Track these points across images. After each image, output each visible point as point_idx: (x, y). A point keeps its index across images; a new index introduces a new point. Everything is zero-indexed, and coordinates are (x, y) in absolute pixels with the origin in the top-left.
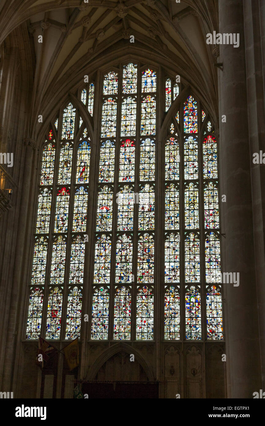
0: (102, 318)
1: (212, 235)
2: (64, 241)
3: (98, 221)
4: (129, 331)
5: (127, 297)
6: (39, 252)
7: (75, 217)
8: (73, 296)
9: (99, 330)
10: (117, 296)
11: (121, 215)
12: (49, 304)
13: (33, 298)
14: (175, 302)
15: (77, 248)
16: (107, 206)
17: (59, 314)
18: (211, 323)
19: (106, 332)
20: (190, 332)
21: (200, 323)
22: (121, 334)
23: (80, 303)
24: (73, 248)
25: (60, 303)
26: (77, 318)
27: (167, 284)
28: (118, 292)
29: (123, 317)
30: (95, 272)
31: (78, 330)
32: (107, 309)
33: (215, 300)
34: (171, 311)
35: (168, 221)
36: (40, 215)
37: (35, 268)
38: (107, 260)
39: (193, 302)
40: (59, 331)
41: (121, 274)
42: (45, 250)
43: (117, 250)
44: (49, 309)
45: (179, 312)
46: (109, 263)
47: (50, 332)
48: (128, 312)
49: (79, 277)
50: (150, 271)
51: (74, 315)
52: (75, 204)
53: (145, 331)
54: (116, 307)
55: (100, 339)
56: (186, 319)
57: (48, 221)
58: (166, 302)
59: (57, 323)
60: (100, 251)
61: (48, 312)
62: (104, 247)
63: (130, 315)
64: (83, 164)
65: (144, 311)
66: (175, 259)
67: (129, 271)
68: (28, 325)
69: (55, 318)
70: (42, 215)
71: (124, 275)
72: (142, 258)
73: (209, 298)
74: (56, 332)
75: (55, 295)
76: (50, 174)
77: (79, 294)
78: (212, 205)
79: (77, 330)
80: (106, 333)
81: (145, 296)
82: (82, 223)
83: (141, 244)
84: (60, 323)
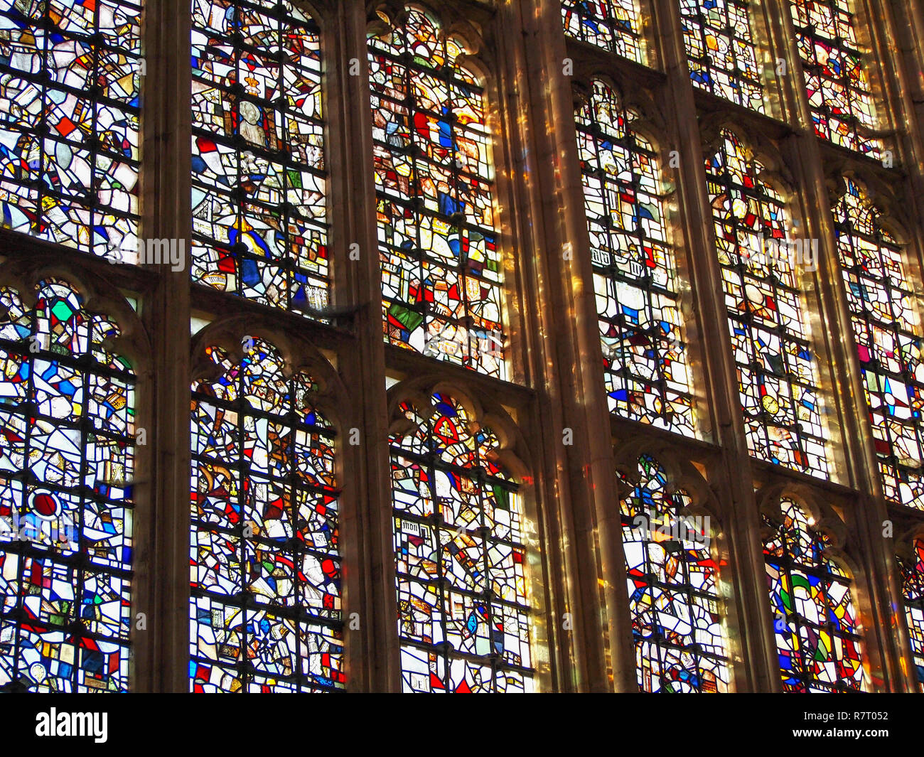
0: (62, 569)
5: (301, 437)
10: (207, 408)
14: (682, 589)
28: (216, 374)
29: (276, 609)
32: (117, 494)
38: (104, 83)
41: (234, 233)
43: (197, 40)
46: (124, 107)
48: (312, 567)
50: (471, 289)
54: (201, 500)
63: (337, 603)
65: (456, 598)
67: (307, 235)
71: (257, 252)
81: (454, 473)
83: (388, 71)
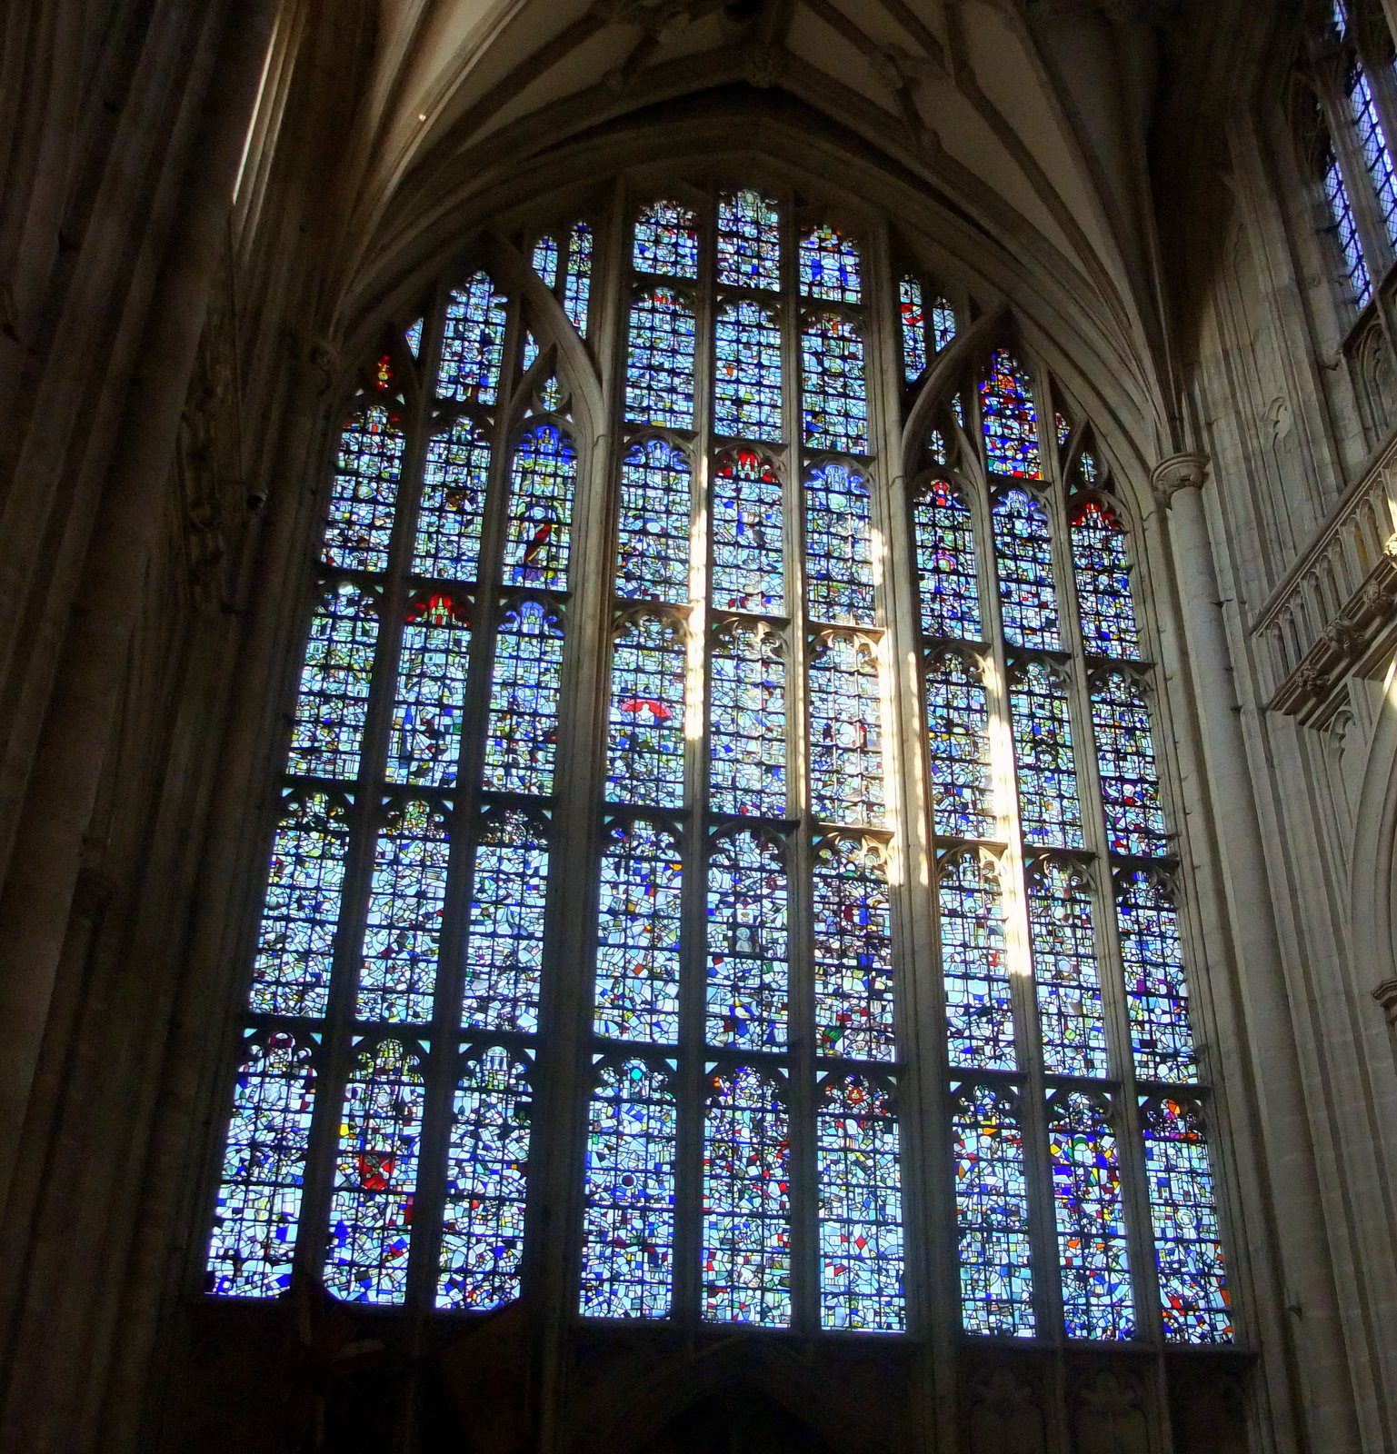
0: (637, 1213)
1: (1143, 886)
2: (438, 826)
3: (613, 760)
4: (781, 1283)
5: (770, 1117)
6: (299, 860)
7: (495, 726)
8: (481, 1090)
9: (625, 1269)
10: (715, 1112)
11: (728, 749)
12: (345, 1120)
13: (255, 1080)
14: (1001, 1160)
15: (506, 866)
16: (660, 699)
17: (406, 1176)
18: (1176, 1266)
19: (661, 1282)
20: (1082, 1300)
21: (1124, 1262)
22: (742, 1296)
23: (521, 1127)
24: (485, 865)
25: (408, 1121)
26: (501, 1200)
27: (958, 1073)
28: (720, 1092)
29: (752, 1215)
30: (601, 984)
31: (507, 1265)
32: (666, 1168)
33: (1184, 1164)
34: (985, 1198)
35: (946, 802)
36: (310, 693)
37: (271, 936)
38: (660, 938)
39: (1083, 1165)
40: (401, 1261)
41: (732, 1008)
42: (333, 857)
43: (713, 898)
44: (344, 1144)
45: (1024, 1204)
46: (671, 950)
47: (352, 1264)
48: (774, 1189)
49: (515, 1001)
50: (876, 1007)
51: (485, 1185)
52: (499, 673)
53: (866, 1290)
54: (712, 1163)
55: (626, 1314)
56: (1061, 1240)
57: (356, 728)
58: (961, 1157)
59: (392, 1222)
60: (626, 891)
61: (339, 1161)
62: (644, 878)
63: (788, 1206)
64: (538, 513)
65: (858, 1190)
66: (989, 964)
67: (775, 999)
68: (220, 1222)
69: (380, 1193)
70: (324, 697)
71: (746, 1015)
72: (836, 945)
73: (1156, 1150)
74: (381, 1266)
75: (384, 1078)
76: (371, 526)
77: (513, 1081)
78: (1128, 765)
79: (501, 1263)
80: (662, 1290)
81: (858, 1118)
82: (533, 759)
83: (828, 885)
84: (406, 1223)
